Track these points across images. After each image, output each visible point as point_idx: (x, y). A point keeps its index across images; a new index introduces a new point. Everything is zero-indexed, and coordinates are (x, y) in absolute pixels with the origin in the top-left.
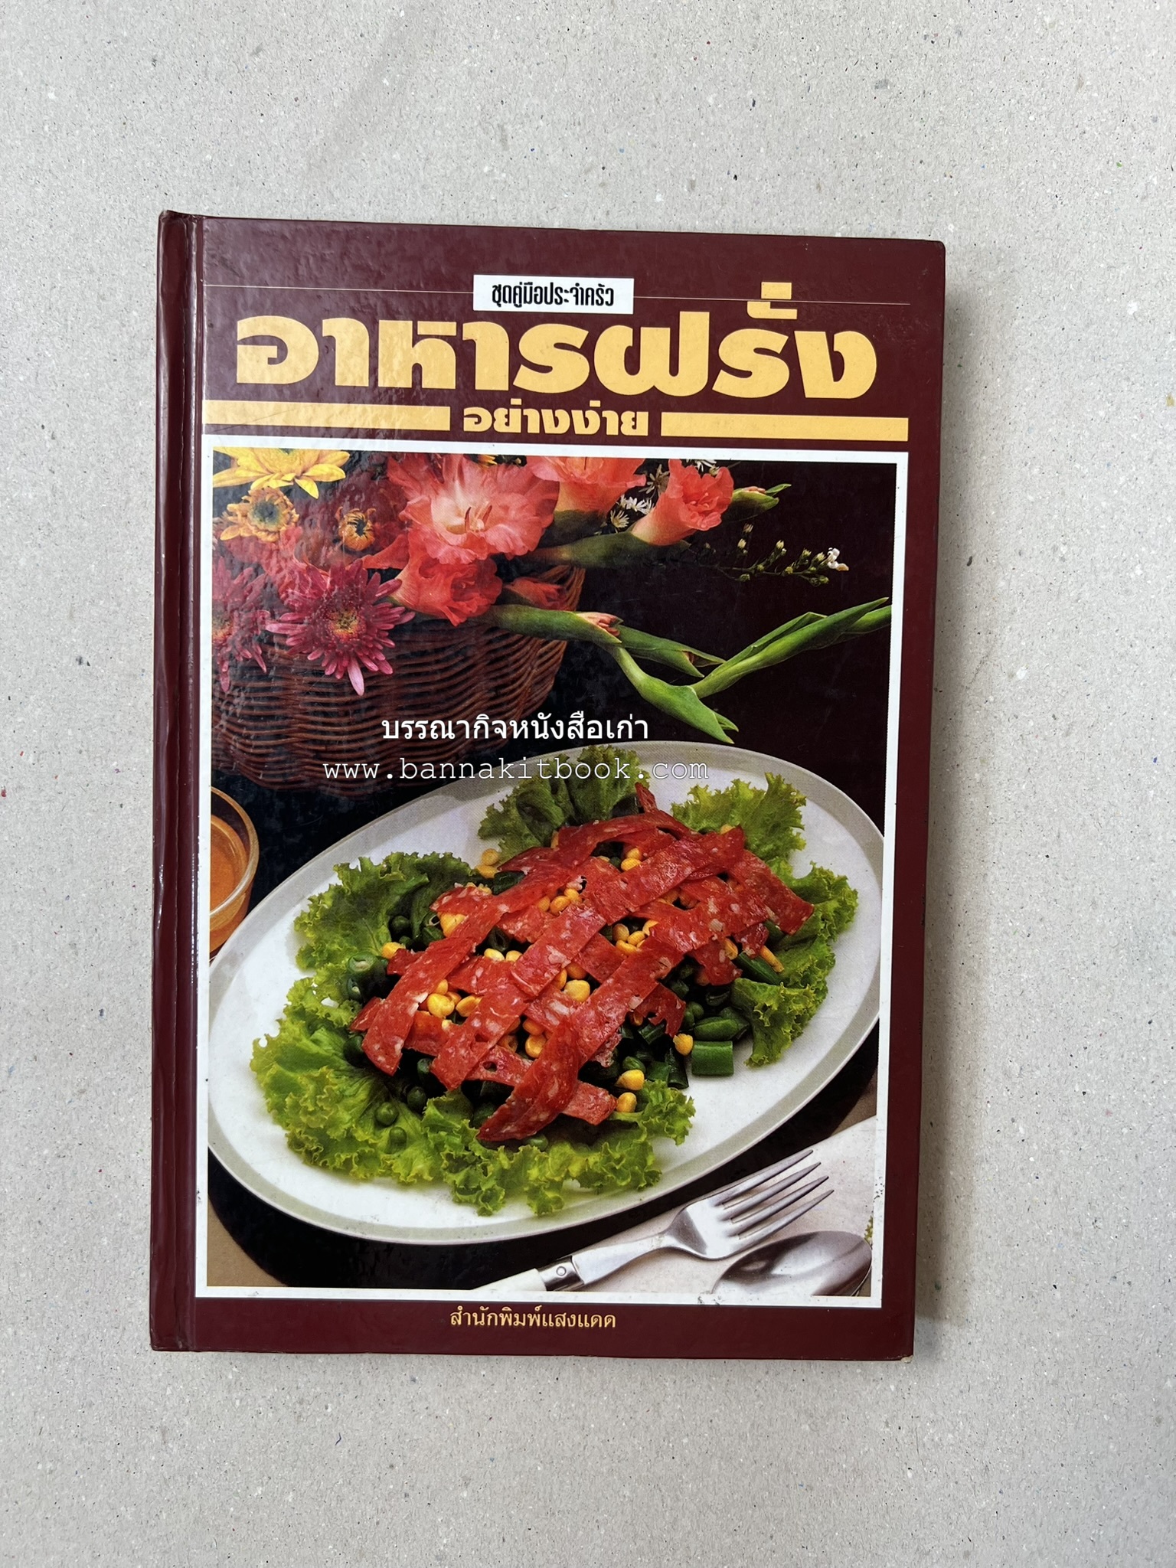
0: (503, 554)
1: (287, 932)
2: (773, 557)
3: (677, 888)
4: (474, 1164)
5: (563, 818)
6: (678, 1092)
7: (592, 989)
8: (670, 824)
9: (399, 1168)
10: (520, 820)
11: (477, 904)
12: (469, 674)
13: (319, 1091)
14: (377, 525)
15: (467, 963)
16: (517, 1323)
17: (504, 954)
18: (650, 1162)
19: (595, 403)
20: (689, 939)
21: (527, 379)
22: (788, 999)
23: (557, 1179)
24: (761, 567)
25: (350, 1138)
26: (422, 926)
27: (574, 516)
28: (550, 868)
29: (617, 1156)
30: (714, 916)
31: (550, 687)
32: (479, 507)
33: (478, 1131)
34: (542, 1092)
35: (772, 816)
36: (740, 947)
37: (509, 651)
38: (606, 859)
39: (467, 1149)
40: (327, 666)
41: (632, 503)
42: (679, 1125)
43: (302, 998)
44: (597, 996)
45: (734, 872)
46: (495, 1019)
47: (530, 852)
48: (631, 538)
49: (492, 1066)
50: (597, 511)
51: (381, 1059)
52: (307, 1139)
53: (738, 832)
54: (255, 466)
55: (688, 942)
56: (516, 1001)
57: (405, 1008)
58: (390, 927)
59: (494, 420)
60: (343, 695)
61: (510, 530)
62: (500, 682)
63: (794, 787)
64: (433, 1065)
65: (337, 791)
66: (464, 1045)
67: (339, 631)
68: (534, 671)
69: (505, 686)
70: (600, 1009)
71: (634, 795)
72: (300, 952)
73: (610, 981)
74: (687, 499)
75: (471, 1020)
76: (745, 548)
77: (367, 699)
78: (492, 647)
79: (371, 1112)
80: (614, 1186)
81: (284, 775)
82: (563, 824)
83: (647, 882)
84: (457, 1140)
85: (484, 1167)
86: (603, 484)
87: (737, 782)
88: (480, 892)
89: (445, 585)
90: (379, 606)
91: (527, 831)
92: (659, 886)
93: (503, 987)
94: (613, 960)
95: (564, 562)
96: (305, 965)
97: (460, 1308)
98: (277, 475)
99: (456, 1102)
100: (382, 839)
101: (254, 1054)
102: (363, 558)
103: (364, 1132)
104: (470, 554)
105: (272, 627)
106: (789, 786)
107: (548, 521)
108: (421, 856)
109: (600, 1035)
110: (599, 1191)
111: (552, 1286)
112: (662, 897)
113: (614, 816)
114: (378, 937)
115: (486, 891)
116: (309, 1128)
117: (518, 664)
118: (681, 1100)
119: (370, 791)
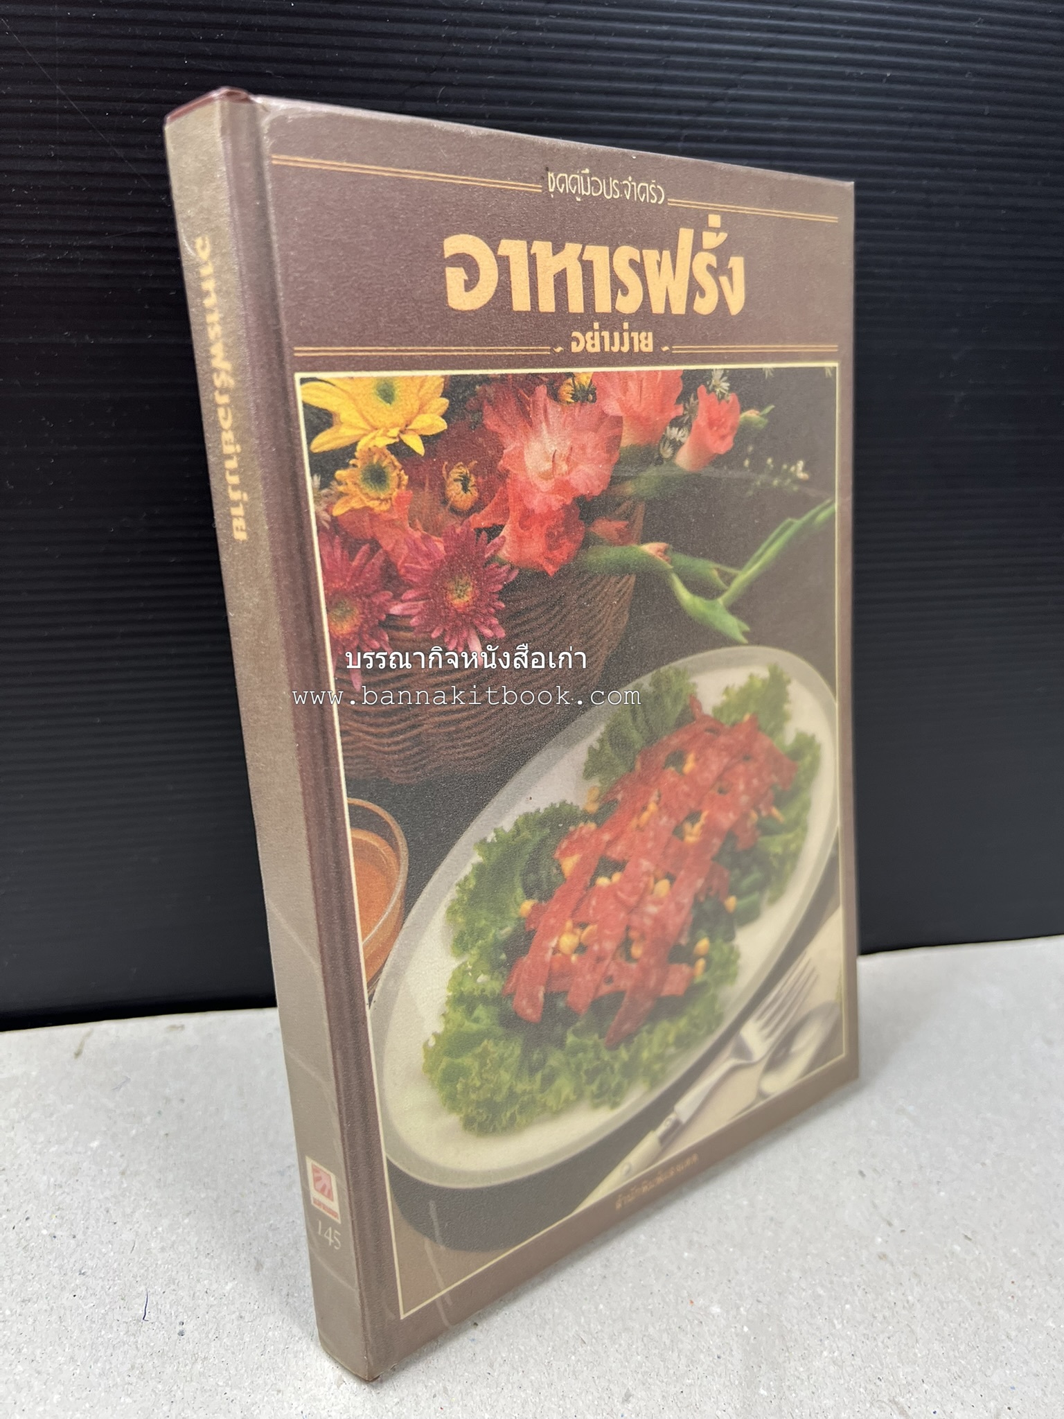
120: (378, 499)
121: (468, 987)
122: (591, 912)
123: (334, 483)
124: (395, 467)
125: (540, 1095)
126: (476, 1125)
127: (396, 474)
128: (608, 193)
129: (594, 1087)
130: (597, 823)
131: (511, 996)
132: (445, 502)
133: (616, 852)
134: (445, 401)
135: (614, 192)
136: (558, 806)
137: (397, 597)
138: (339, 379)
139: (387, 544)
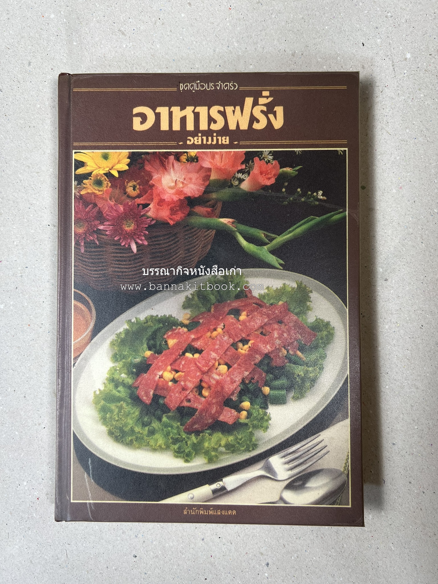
120: (98, 190)
121: (116, 376)
122: (181, 366)
123: (82, 184)
124: (106, 180)
125: (147, 438)
126: (113, 436)
127: (107, 183)
128: (208, 88)
129: (176, 447)
130: (188, 329)
131: (137, 388)
132: (125, 193)
133: (198, 344)
134: (129, 160)
135: (211, 87)
136: (167, 316)
137: (102, 223)
138: (89, 152)
139: (100, 205)
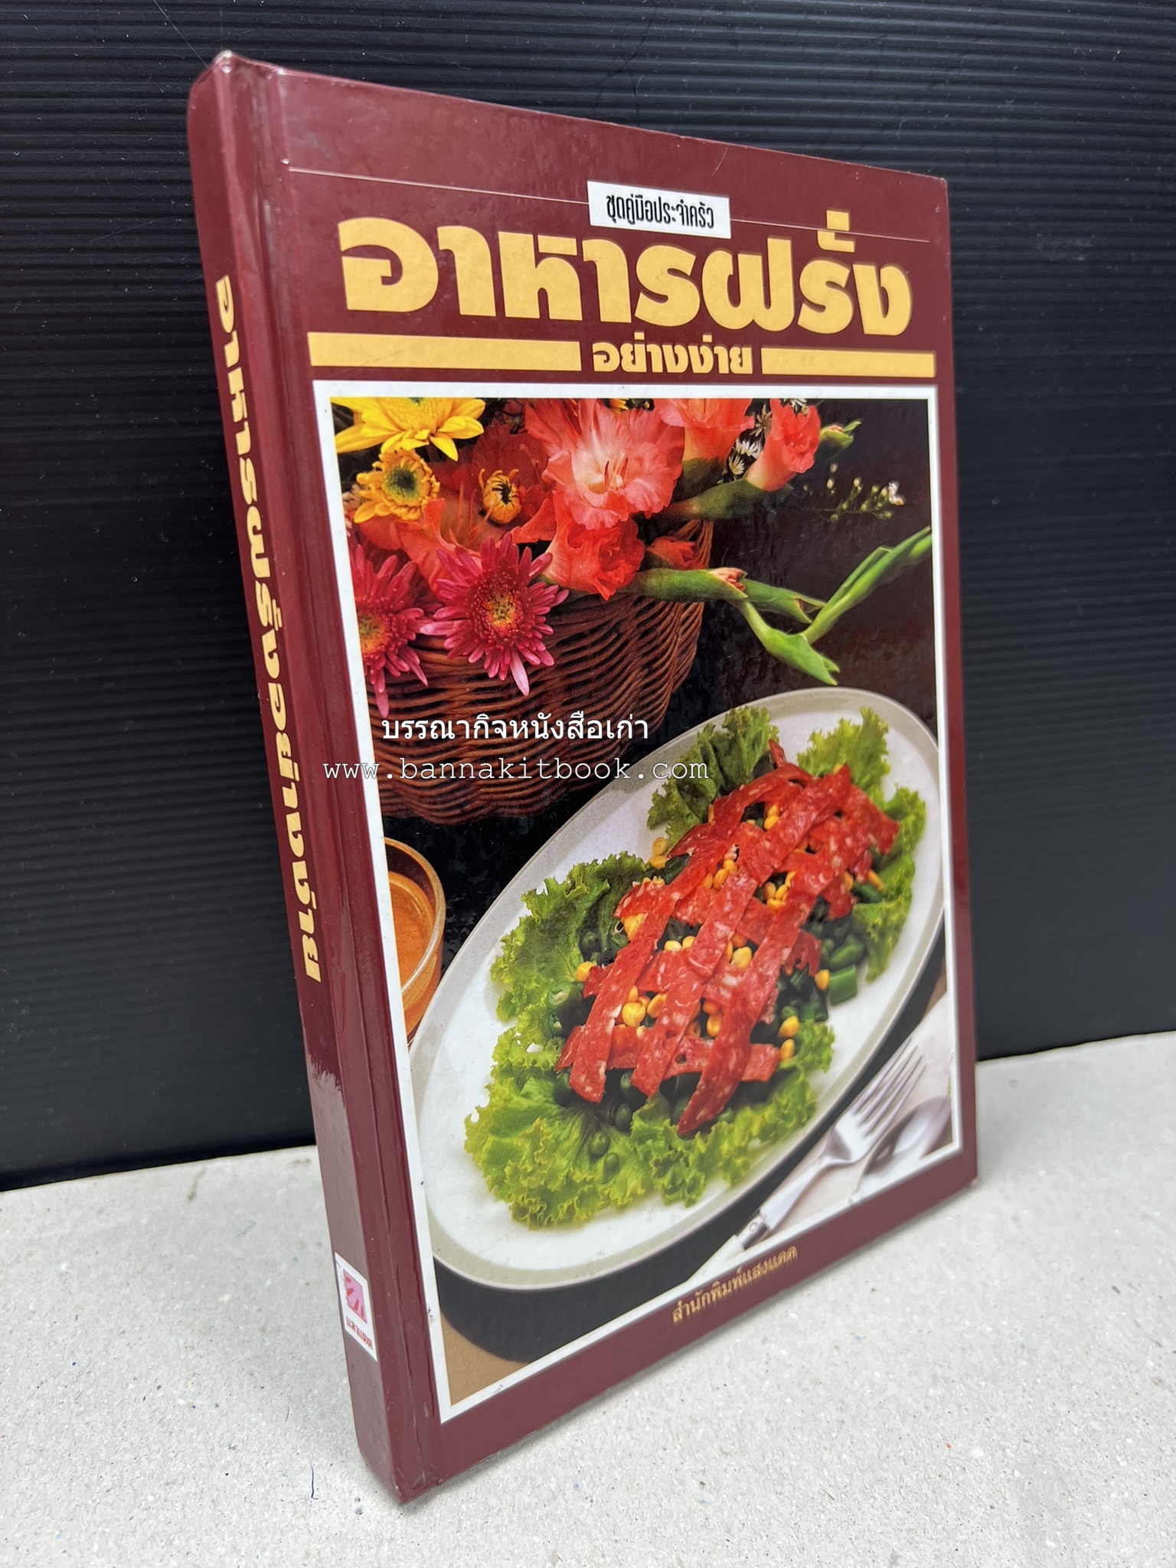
0: (642, 513)
1: (485, 984)
2: (853, 496)
3: (807, 835)
4: (677, 1160)
5: (715, 790)
6: (822, 1025)
7: (753, 953)
8: (797, 774)
9: (616, 1195)
10: (681, 801)
11: (653, 899)
12: (624, 652)
13: (535, 1147)
14: (522, 489)
15: (652, 962)
16: (725, 1292)
17: (681, 942)
18: (808, 1096)
19: (708, 338)
20: (818, 881)
21: (648, 311)
22: (888, 911)
23: (743, 1144)
24: (845, 506)
25: (569, 1182)
26: (609, 937)
27: (700, 463)
28: (710, 844)
29: (784, 1102)
30: (835, 854)
31: (694, 653)
32: (617, 460)
33: (678, 1127)
34: (724, 1066)
35: (867, 748)
36: (854, 876)
37: (656, 621)
38: (752, 822)
39: (671, 1148)
40: (490, 667)
41: (745, 447)
42: (825, 1056)
43: (507, 1053)
44: (758, 958)
45: (846, 809)
46: (680, 1010)
47: (692, 832)
48: (745, 484)
49: (683, 1058)
50: (717, 459)
51: (589, 1089)
52: (530, 1202)
53: (846, 770)
54: (384, 423)
55: (817, 884)
56: (695, 986)
57: (604, 1028)
58: (581, 946)
59: (621, 358)
60: (510, 697)
61: (646, 484)
62: (651, 657)
63: (881, 717)
64: (634, 1077)
65: (516, 811)
66: (657, 1047)
67: (497, 623)
68: (679, 639)
69: (656, 660)
70: (760, 970)
71: (769, 752)
72: (500, 1002)
73: (766, 940)
74: (787, 439)
75: (661, 1019)
76: (832, 489)
77: (534, 698)
78: (642, 619)
79: (586, 1148)
80: (785, 1130)
81: (459, 806)
82: (716, 795)
83: (785, 836)
84: (662, 1144)
85: (686, 1160)
86: (721, 428)
87: (842, 722)
88: (655, 885)
89: (593, 554)
90: (533, 587)
91: (687, 811)
92: (794, 837)
93: (683, 976)
94: (766, 918)
95: (696, 517)
96: (506, 1016)
97: (680, 1303)
98: (409, 433)
99: (657, 1106)
100: (563, 854)
101: (467, 1134)
102: (512, 532)
103: (581, 1171)
104: (613, 516)
105: (428, 629)
106: (876, 717)
107: (677, 474)
108: (600, 862)
109: (762, 995)
110: (775, 1140)
111: (747, 1245)
112: (797, 847)
113: (756, 777)
114: (571, 961)
115: (659, 882)
116: (530, 1190)
117: (665, 634)
118: (825, 1031)
119: (547, 803)
